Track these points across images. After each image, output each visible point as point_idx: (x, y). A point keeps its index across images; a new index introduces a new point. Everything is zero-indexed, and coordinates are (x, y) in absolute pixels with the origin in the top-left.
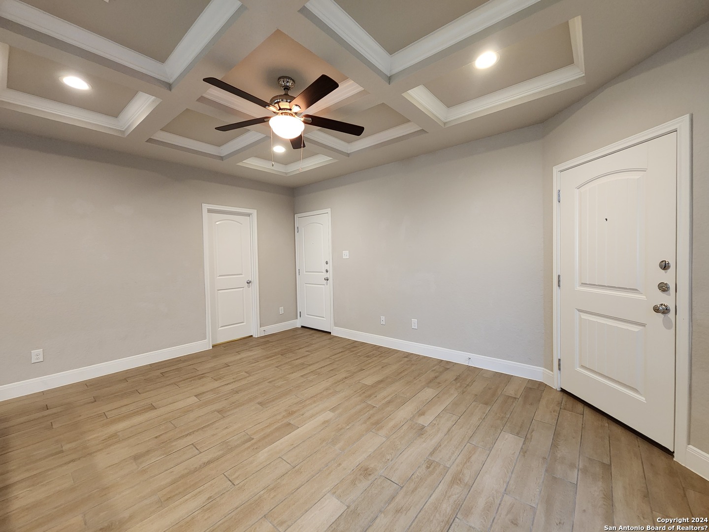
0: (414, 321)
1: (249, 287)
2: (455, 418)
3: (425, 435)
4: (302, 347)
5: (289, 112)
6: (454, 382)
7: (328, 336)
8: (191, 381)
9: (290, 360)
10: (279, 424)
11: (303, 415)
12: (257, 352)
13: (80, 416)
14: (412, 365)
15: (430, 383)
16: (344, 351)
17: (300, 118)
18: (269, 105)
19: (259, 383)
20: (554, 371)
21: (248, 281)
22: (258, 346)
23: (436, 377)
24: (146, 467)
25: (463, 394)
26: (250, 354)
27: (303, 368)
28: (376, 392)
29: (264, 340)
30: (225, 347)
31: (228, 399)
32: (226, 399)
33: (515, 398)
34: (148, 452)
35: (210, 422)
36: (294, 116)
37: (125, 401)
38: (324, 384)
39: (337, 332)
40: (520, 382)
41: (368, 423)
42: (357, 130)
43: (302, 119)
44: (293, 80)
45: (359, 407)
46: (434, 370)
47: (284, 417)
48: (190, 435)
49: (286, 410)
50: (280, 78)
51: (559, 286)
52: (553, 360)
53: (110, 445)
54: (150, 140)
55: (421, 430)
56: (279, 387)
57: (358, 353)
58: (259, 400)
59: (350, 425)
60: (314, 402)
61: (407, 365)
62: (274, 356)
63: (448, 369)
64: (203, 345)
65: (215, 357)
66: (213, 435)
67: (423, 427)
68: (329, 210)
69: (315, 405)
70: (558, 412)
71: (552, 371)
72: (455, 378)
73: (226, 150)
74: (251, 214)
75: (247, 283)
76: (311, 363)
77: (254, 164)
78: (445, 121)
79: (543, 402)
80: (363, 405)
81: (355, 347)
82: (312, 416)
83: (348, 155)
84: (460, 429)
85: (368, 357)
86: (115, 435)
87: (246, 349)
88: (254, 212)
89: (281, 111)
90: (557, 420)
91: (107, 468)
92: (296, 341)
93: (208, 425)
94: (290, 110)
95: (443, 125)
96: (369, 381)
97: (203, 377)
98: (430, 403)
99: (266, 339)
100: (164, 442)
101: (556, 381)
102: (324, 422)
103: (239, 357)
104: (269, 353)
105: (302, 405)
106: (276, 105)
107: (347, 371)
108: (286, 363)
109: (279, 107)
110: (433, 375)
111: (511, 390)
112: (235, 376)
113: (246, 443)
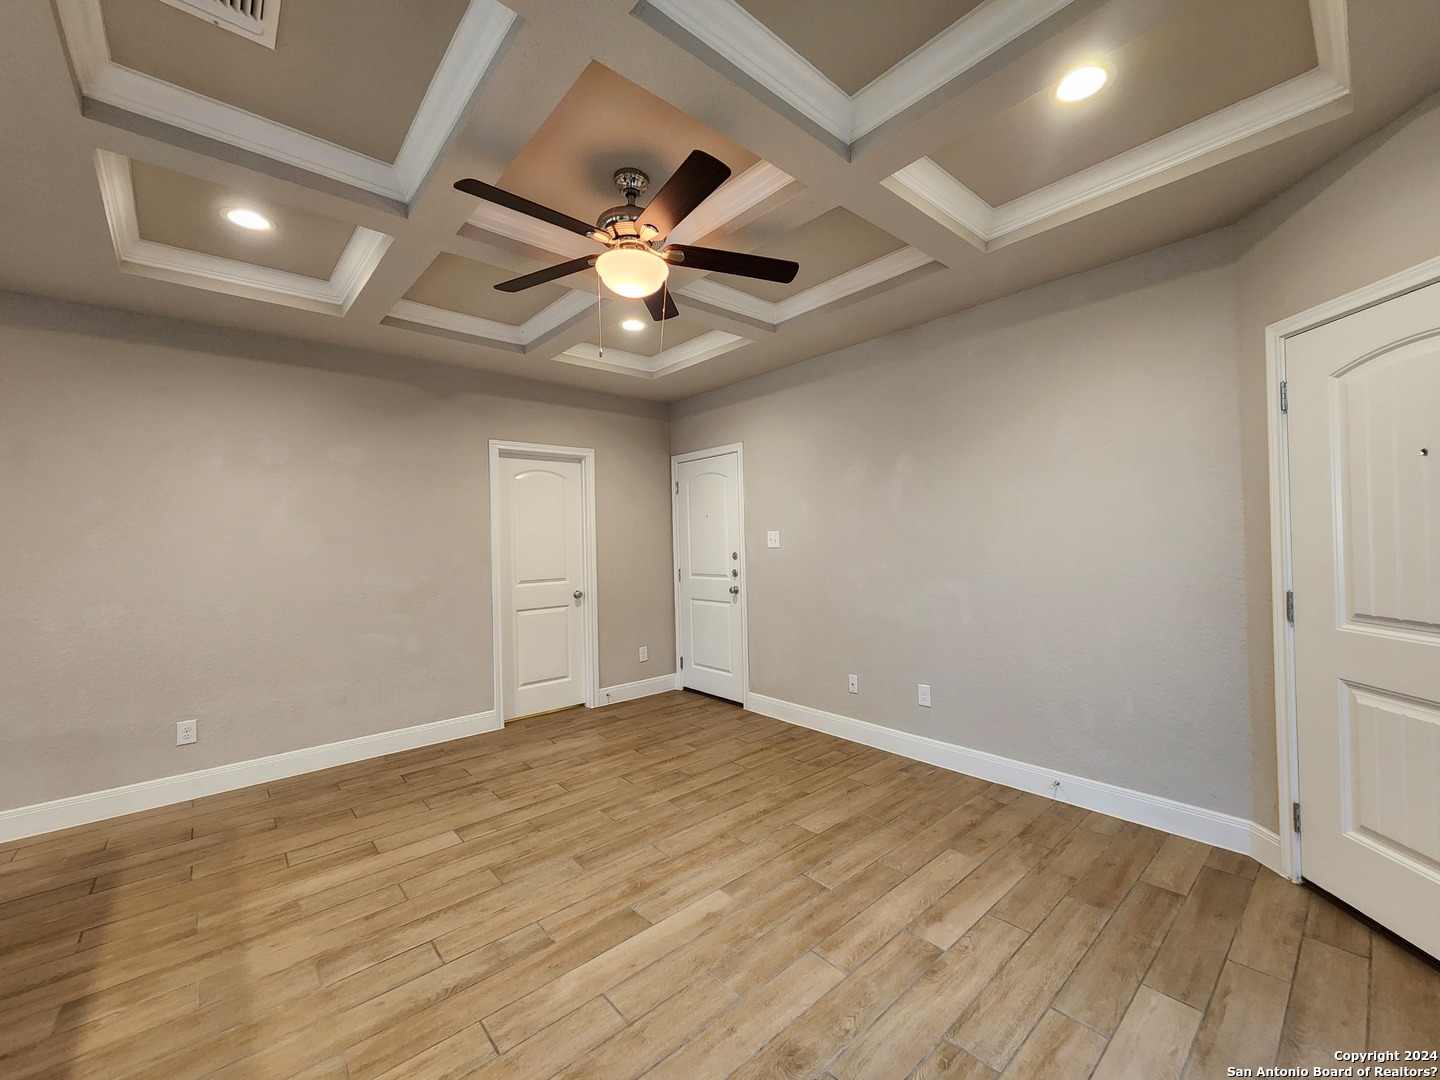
0: (924, 688)
1: (578, 605)
2: (1017, 935)
3: (940, 974)
4: (680, 733)
5: (636, 241)
6: (1016, 839)
7: (737, 713)
8: (454, 797)
9: (651, 762)
10: (610, 912)
11: (664, 893)
12: (589, 741)
13: (243, 857)
14: (918, 790)
15: (960, 838)
16: (766, 749)
17: (660, 254)
18: (593, 230)
19: (584, 811)
20: (1281, 833)
21: (577, 594)
22: (593, 728)
23: (973, 825)
24: (334, 987)
25: (1039, 873)
26: (575, 743)
27: (677, 783)
28: (830, 851)
29: (604, 715)
30: (528, 727)
31: (517, 842)
32: (512, 843)
33: (1176, 895)
34: (345, 951)
35: (474, 894)
36: (648, 250)
37: (327, 832)
38: (720, 823)
39: (757, 703)
40: (1190, 852)
41: (805, 928)
42: (783, 271)
43: (665, 255)
44: (646, 177)
45: (787, 887)
46: (970, 806)
47: (624, 896)
48: (430, 919)
49: (629, 880)
50: (617, 173)
51: (1290, 618)
52: (1278, 804)
53: (283, 927)
54: (388, 321)
55: (932, 962)
56: (623, 823)
57: (796, 754)
58: (578, 850)
59: (766, 929)
60: (692, 865)
61: (906, 789)
62: (619, 751)
63: (1004, 805)
64: (486, 721)
65: (506, 747)
66: (475, 925)
67: (936, 953)
68: (738, 447)
69: (694, 871)
70: (1297, 945)
71: (1276, 831)
72: (1020, 831)
73: (530, 332)
74: (584, 458)
75: (575, 596)
76: (695, 771)
77: (583, 356)
78: (987, 238)
79: (1254, 914)
80: (798, 882)
81: (792, 739)
82: (685, 899)
83: (774, 328)
84: (1031, 966)
85: (819, 764)
86: (294, 905)
87: (570, 734)
88: (590, 455)
89: (619, 242)
90: (1296, 968)
91: (264, 978)
92: (670, 719)
93: (469, 901)
94: (638, 236)
95: (983, 250)
96: (816, 824)
97: (476, 790)
98: (957, 890)
99: (610, 713)
100: (380, 931)
101: (1288, 859)
102: (710, 917)
103: (551, 750)
104: (613, 743)
105: (664, 870)
106: (610, 228)
107: (770, 796)
108: (643, 769)
109: (616, 232)
110: (966, 818)
111: (1163, 873)
112: (536, 793)
113: (538, 950)
